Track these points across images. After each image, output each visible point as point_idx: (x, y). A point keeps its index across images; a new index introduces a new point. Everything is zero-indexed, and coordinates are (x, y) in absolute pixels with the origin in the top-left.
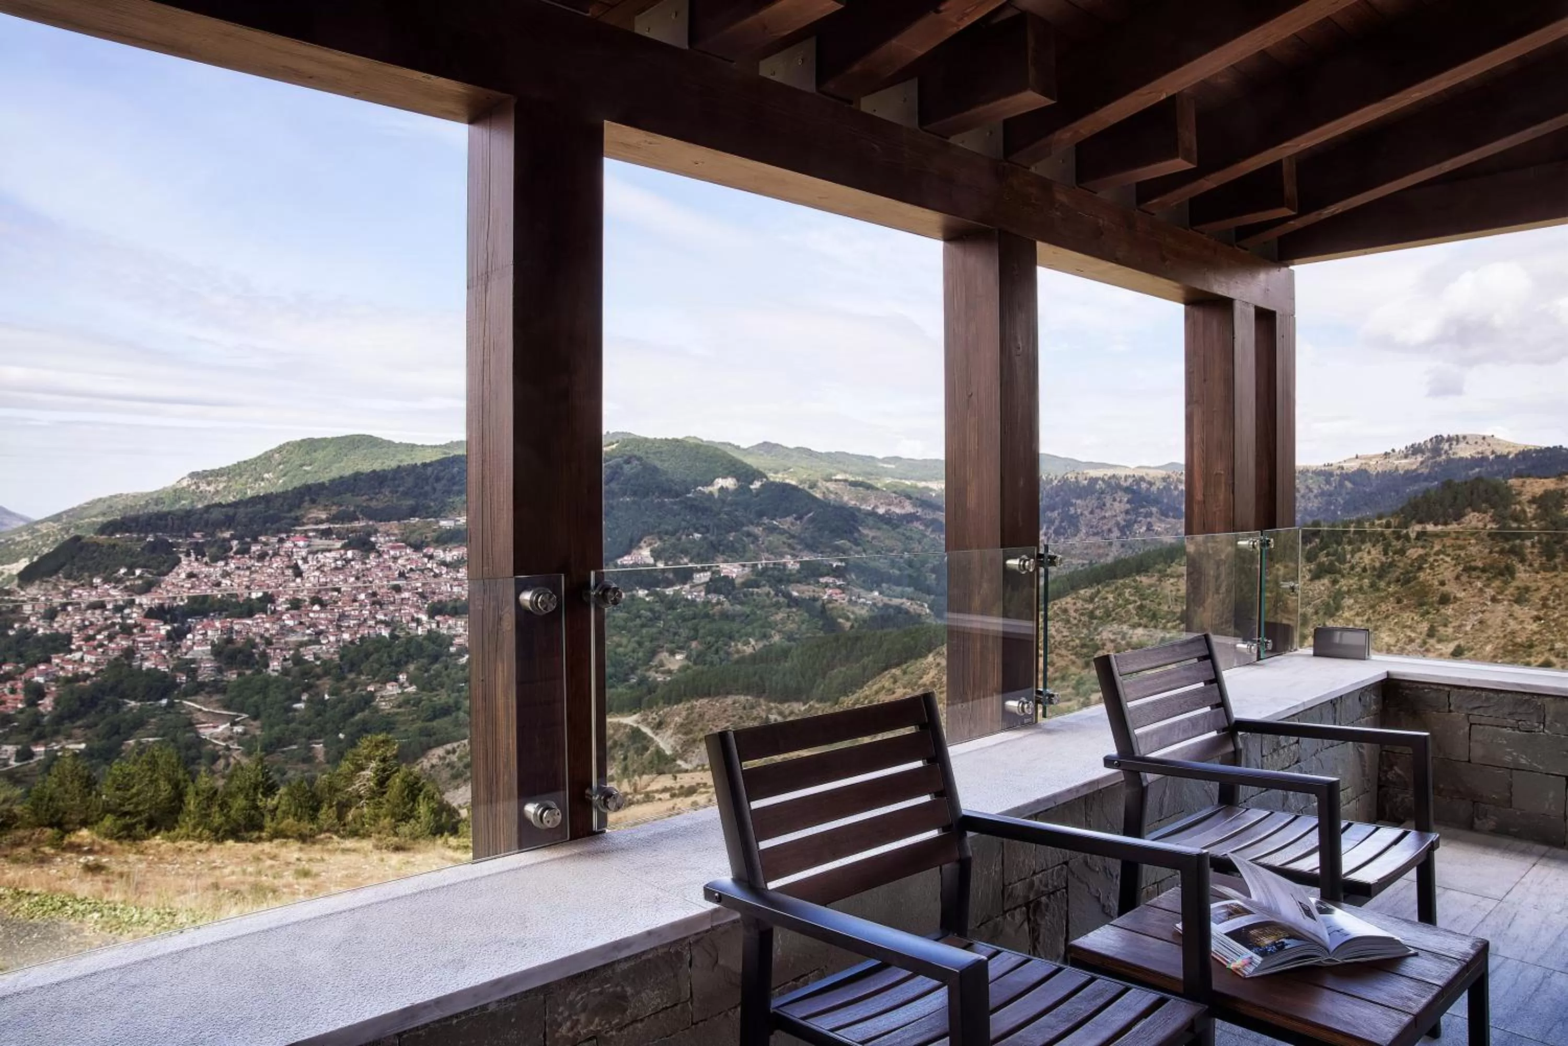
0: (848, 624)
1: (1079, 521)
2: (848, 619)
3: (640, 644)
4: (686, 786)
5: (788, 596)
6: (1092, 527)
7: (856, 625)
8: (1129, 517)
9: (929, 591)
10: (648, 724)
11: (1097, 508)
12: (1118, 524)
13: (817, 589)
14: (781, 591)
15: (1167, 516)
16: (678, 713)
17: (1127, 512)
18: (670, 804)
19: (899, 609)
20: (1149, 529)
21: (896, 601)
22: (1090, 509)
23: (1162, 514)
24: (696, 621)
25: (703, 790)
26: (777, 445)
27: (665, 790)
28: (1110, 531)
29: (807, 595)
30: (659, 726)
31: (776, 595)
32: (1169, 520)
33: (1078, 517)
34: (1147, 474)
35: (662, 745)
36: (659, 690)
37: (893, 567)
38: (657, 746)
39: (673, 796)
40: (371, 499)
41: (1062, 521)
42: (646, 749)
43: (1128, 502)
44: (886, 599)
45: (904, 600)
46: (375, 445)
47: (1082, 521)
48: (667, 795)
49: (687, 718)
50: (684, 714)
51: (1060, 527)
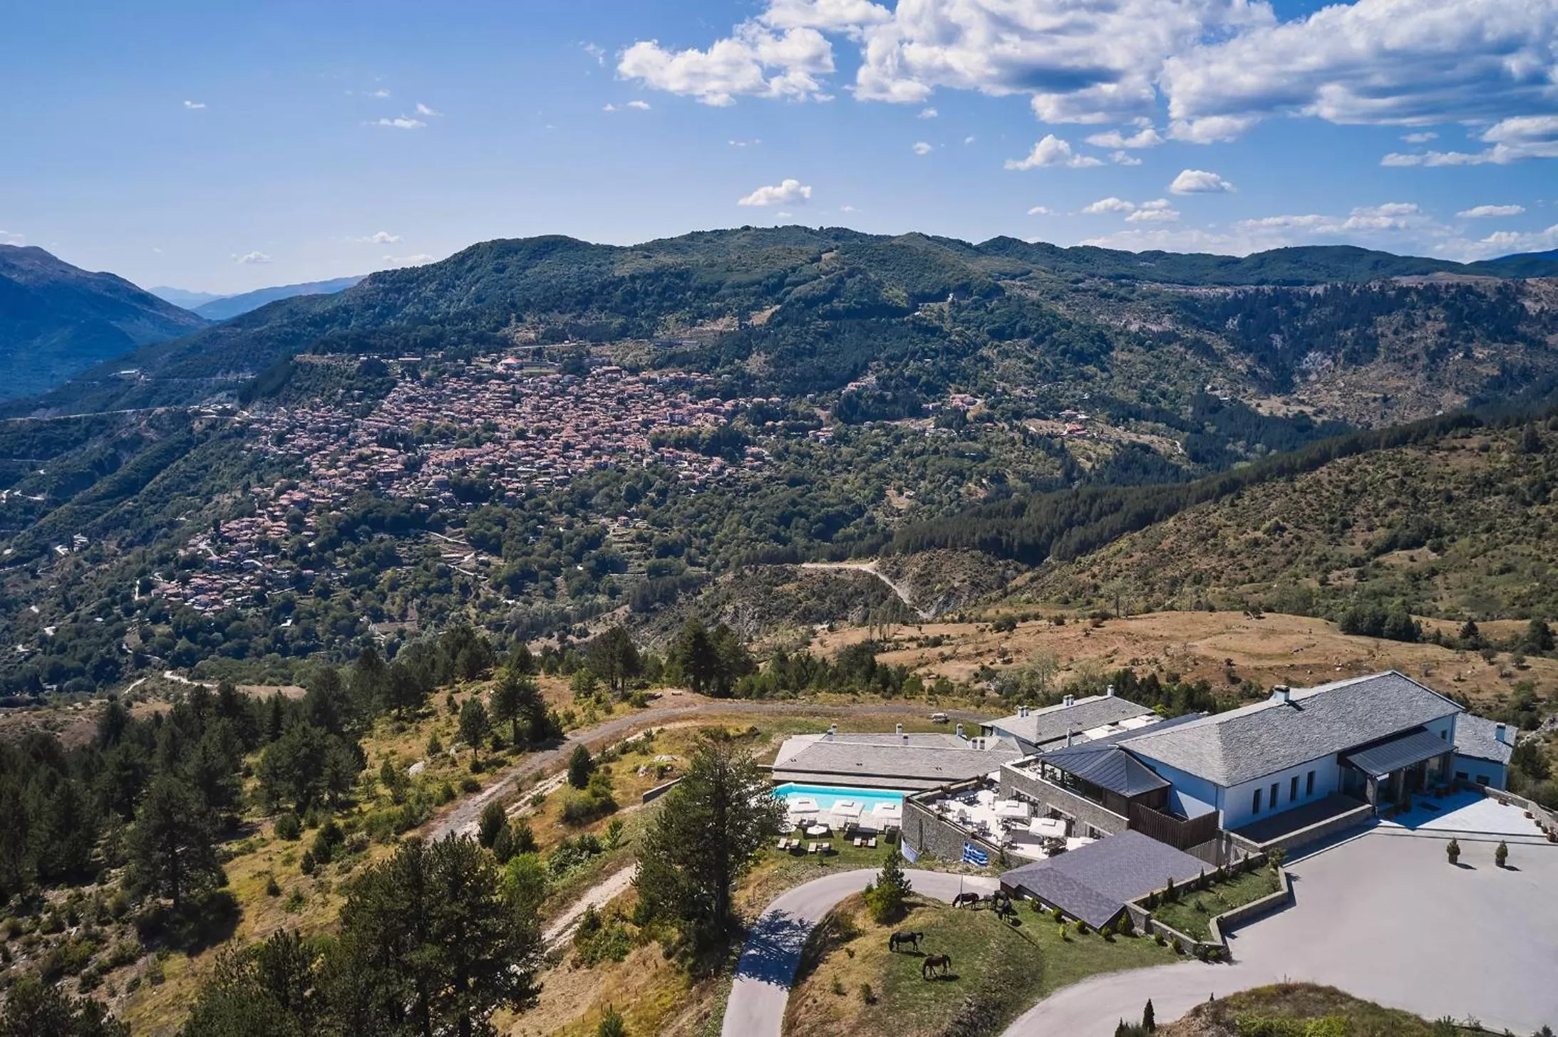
0: (1089, 465)
1: (1377, 345)
2: (1089, 459)
3: (867, 480)
4: (931, 637)
5: (1025, 431)
6: (1393, 351)
7: (1097, 467)
8: (1443, 339)
9: (1182, 427)
10: (886, 573)
11: (1403, 326)
12: (1427, 348)
13: (1056, 425)
14: (1016, 426)
15: (1495, 341)
16: (915, 564)
17: (1441, 334)
18: (919, 652)
19: (1146, 448)
20: (1468, 356)
21: (1145, 439)
22: (1393, 328)
23: (1489, 337)
24: (925, 457)
25: (947, 641)
26: (1015, 240)
27: (911, 640)
28: (1415, 357)
29: (1045, 431)
30: (897, 576)
31: (1011, 430)
32: (1495, 345)
33: (1377, 338)
34: (1477, 284)
35: (900, 593)
36: (894, 539)
37: (1143, 399)
38: (896, 595)
39: (920, 646)
40: (580, 316)
41: (1356, 343)
42: (884, 597)
43: (1445, 319)
44: (1133, 437)
45: (1154, 438)
46: (571, 248)
47: (1382, 342)
48: (914, 645)
49: (925, 568)
50: (922, 564)
51: (1354, 351)
